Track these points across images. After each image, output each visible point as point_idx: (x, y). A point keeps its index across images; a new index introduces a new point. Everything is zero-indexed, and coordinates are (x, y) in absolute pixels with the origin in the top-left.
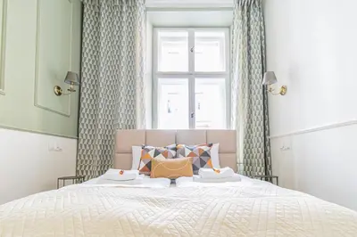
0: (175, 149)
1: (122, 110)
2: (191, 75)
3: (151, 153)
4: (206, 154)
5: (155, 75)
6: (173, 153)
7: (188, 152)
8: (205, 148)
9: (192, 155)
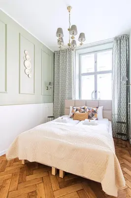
0: (84, 109)
1: (67, 92)
2: (95, 73)
3: (75, 110)
4: (95, 112)
5: (80, 75)
6: (83, 110)
7: (88, 110)
8: (95, 109)
9: (89, 112)
